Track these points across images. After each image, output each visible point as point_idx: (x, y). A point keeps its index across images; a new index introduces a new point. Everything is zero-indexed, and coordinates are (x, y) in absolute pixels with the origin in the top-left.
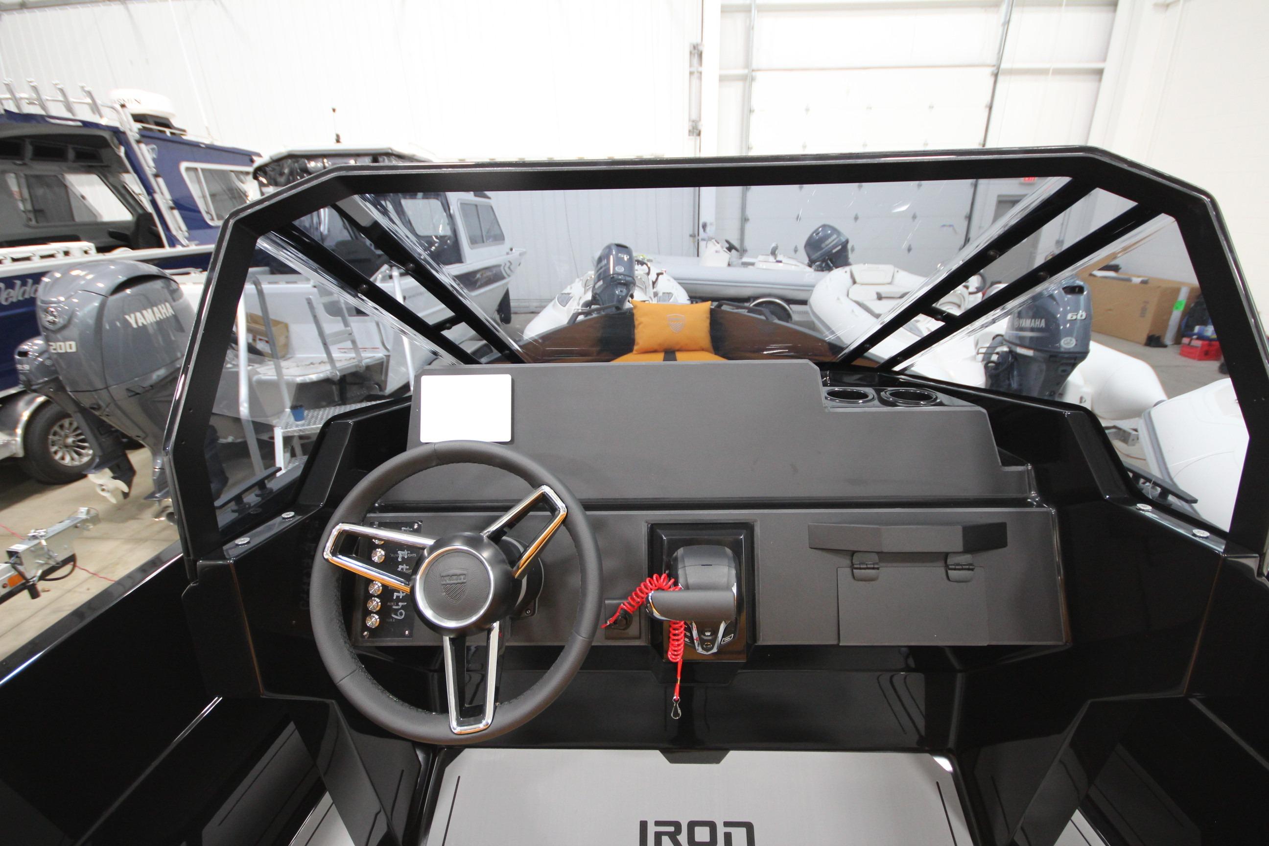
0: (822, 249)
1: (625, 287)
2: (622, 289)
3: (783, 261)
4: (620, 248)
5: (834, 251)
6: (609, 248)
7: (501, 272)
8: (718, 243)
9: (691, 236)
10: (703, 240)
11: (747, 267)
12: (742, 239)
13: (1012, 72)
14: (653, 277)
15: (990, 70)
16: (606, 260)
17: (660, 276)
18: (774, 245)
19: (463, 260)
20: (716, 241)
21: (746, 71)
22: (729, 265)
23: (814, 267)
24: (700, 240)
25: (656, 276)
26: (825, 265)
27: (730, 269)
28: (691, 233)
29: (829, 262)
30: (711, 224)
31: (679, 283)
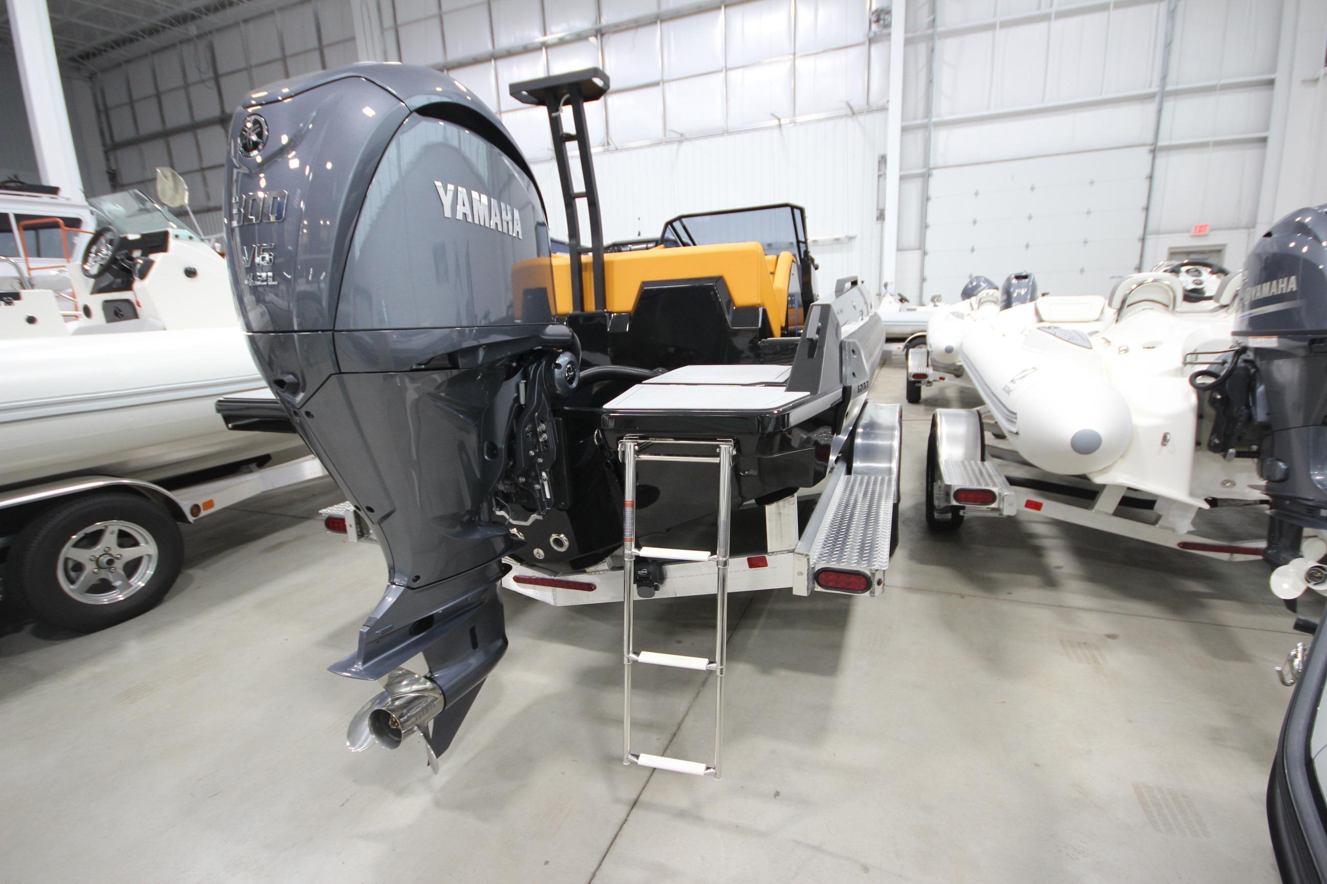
8: (892, 296)
11: (912, 312)
13: (1170, 148)
15: (1147, 149)
21: (924, 170)
22: (900, 311)
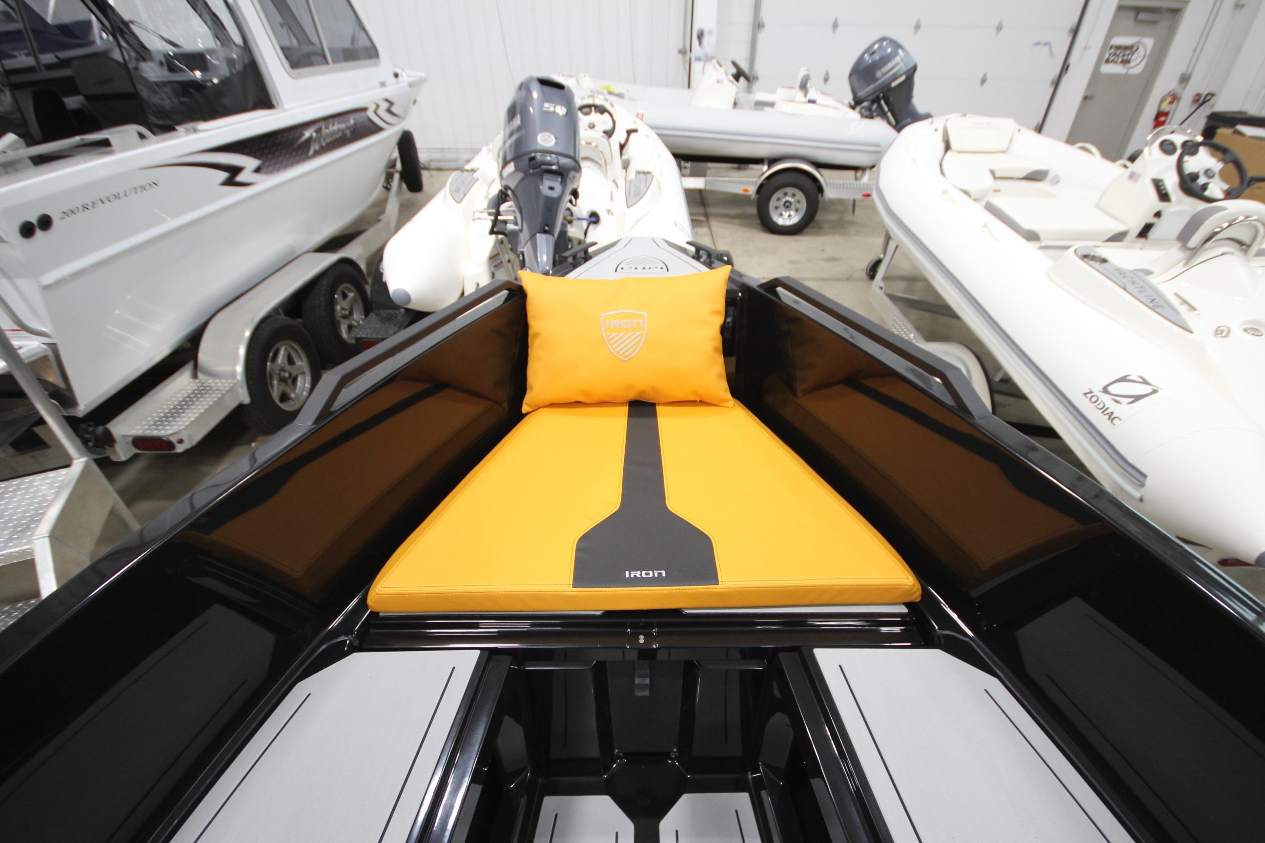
0: (876, 80)
1: (560, 180)
2: (552, 184)
3: (818, 102)
4: (547, 89)
5: (894, 84)
6: (524, 87)
7: (370, 120)
8: (721, 66)
9: (680, 52)
10: (698, 59)
11: (762, 110)
12: (752, 60)
14: (619, 136)
16: (519, 117)
17: (633, 135)
18: (802, 73)
19: (274, 103)
20: (718, 62)
22: (735, 104)
23: (858, 108)
24: (693, 59)
25: (625, 135)
26: (877, 107)
27: (737, 112)
28: (681, 47)
29: (883, 102)
30: (710, 32)
31: (659, 135)
